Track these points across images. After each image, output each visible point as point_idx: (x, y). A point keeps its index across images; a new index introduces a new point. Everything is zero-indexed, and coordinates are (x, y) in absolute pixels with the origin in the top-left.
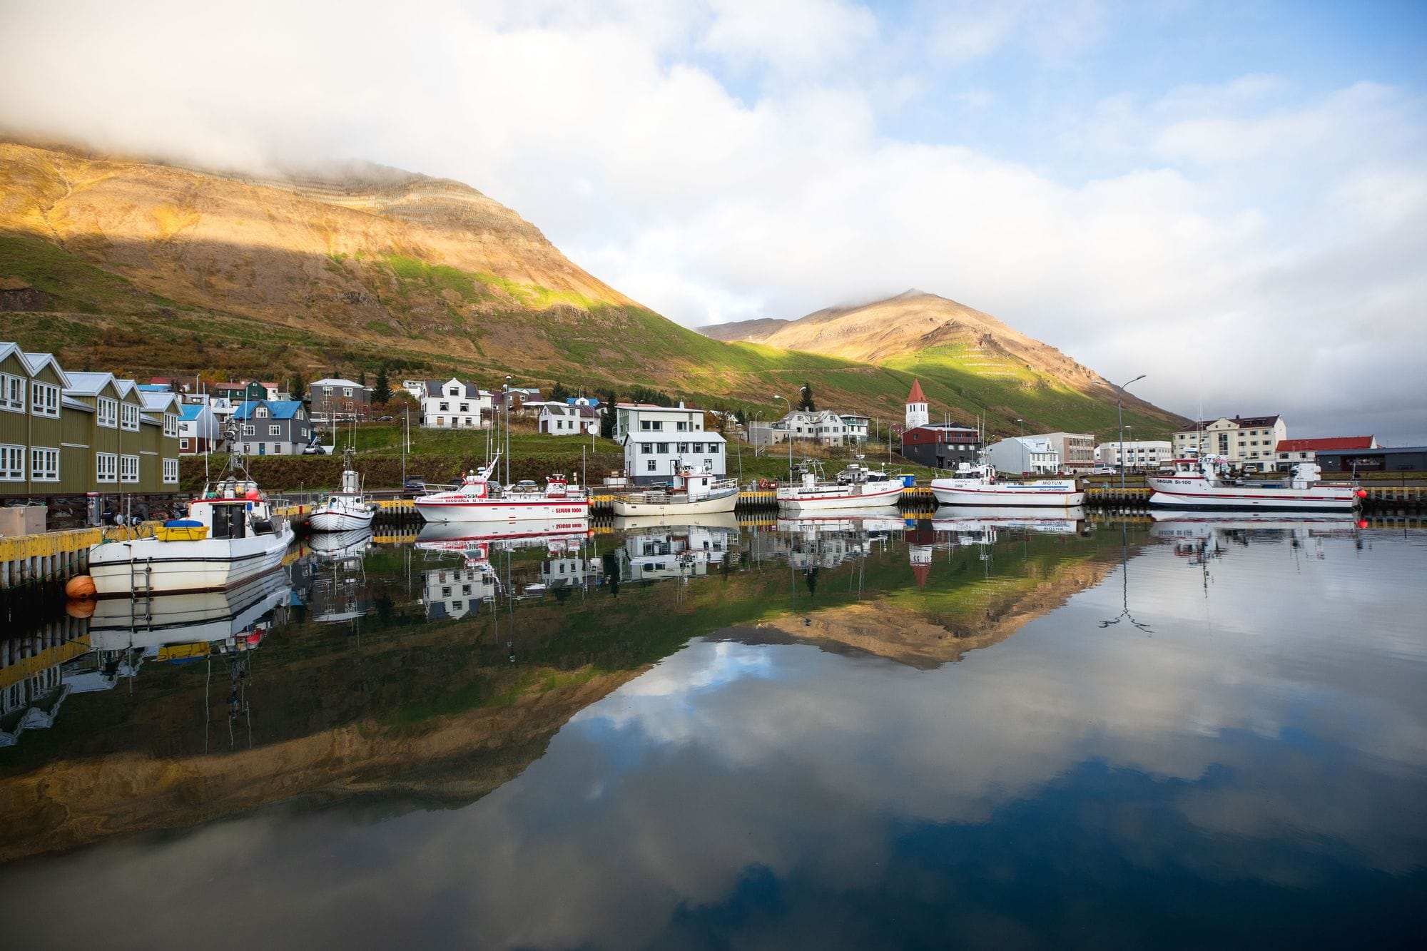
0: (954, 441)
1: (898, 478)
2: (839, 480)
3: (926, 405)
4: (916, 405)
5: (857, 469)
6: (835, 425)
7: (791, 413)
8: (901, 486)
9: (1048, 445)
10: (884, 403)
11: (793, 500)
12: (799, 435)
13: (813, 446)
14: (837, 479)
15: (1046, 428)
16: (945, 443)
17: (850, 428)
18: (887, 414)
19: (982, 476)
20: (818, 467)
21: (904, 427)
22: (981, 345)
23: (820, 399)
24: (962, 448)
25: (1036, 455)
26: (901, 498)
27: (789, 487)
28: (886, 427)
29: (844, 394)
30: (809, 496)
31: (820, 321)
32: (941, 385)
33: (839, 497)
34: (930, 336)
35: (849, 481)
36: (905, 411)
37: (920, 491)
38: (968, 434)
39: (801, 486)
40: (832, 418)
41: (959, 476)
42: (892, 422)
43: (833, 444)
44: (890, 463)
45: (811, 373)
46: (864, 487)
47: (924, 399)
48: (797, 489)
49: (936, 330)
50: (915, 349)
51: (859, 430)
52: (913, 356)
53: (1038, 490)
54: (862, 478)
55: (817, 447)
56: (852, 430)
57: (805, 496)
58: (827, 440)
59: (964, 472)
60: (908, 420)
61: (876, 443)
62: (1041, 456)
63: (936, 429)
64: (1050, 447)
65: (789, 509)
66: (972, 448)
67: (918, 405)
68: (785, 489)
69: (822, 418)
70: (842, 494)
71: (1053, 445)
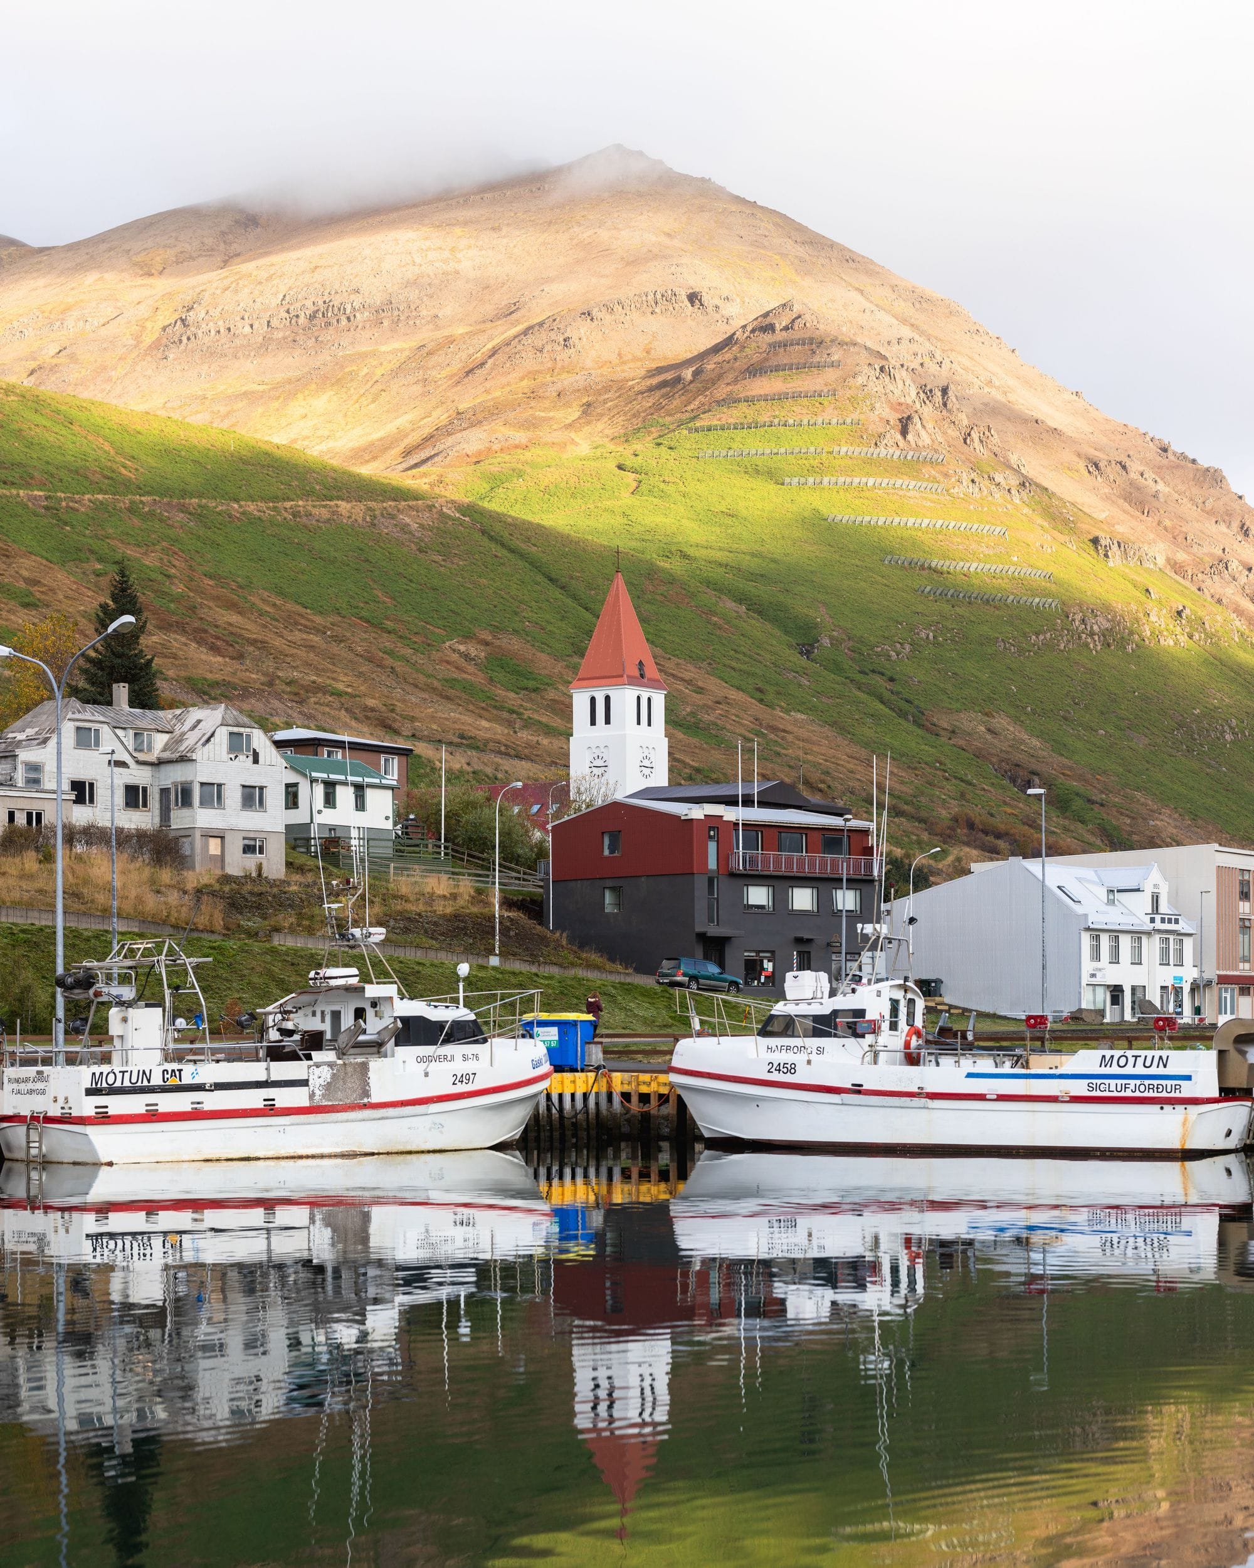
0: (771, 870)
1: (528, 1031)
2: (274, 1035)
3: (659, 700)
4: (615, 694)
5: (348, 989)
6: (254, 776)
7: (43, 714)
8: (536, 1065)
9: (1156, 899)
10: (478, 678)
11: (65, 1119)
12: (81, 815)
13: (147, 872)
14: (263, 1030)
15: (1165, 822)
16: (733, 875)
17: (319, 790)
18: (486, 728)
19: (874, 1028)
20: (177, 972)
21: (563, 794)
22: (904, 432)
23: (176, 640)
24: (803, 899)
25: (1105, 939)
26: (536, 1117)
27: (47, 1062)
28: (480, 795)
29: (291, 621)
30: (135, 1104)
31: (182, 261)
32: (731, 605)
33: (270, 1110)
34: (688, 374)
35: (314, 1041)
36: (569, 718)
37: (618, 1088)
38: (831, 840)
39: (106, 1059)
40: (237, 744)
41: (786, 1027)
42: (507, 764)
43: (238, 864)
44: (494, 961)
45: (132, 510)
46: (377, 1067)
47: (651, 671)
48: (84, 1075)
49: (717, 349)
50: (618, 430)
51: (360, 805)
52: (611, 465)
53: (1080, 1088)
54: (374, 1026)
55: (166, 875)
56: (330, 800)
57: (117, 1105)
58: (214, 847)
59: (804, 1009)
60: (579, 766)
61: (433, 864)
62: (1125, 942)
63: (697, 812)
64: (1164, 908)
65: (46, 1163)
66: (846, 900)
67: (625, 698)
68: (31, 1071)
69: (191, 738)
70: (285, 1098)
71: (1174, 898)
